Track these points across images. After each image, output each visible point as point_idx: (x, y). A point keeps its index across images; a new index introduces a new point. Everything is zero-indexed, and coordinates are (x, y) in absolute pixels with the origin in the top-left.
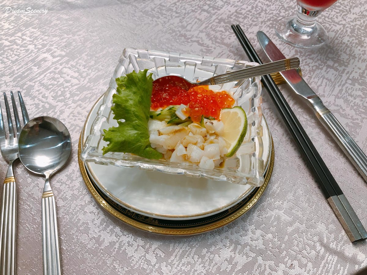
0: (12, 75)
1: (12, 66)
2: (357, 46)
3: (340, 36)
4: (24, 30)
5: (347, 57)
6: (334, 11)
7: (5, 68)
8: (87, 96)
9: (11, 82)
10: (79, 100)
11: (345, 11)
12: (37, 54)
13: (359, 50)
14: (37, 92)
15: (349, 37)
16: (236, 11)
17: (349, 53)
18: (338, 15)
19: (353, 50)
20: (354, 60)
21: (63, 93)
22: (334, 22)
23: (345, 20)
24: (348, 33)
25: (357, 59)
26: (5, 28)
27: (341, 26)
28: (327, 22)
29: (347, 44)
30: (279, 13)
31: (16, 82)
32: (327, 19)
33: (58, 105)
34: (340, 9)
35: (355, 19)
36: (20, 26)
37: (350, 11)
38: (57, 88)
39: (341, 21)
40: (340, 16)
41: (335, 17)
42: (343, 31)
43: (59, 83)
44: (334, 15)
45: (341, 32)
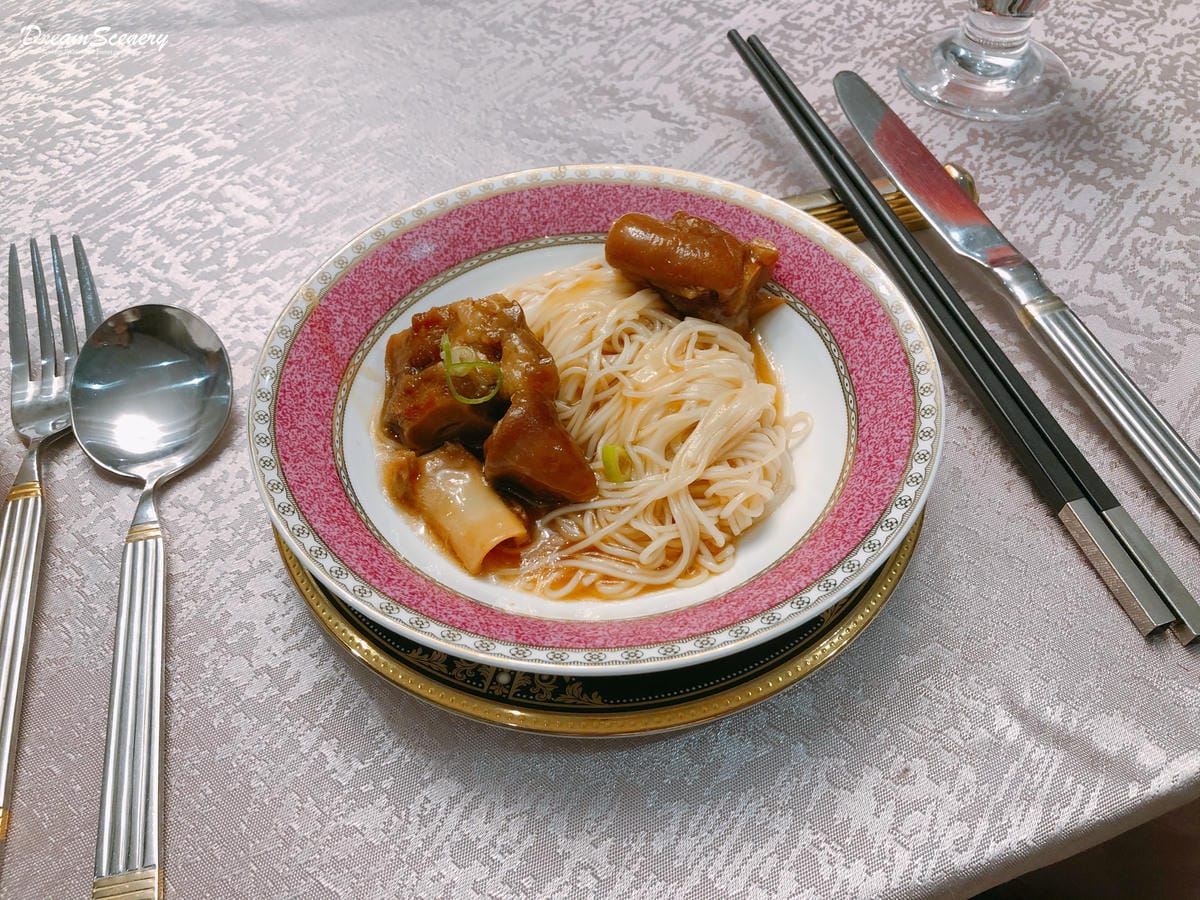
0: (70, 204)
1: (74, 181)
2: (1180, 116)
3: (1123, 88)
4: (121, 82)
5: (1146, 149)
6: (1110, 16)
7: (51, 185)
8: (289, 262)
9: (64, 223)
10: (264, 274)
11: (1147, 14)
12: (152, 147)
13: (1188, 128)
14: (140, 253)
15: (1154, 90)
16: (783, 21)
17: (1152, 136)
18: (1123, 26)
19: (1166, 130)
20: (1166, 157)
21: (218, 255)
22: (1107, 46)
23: (1145, 41)
24: (1154, 78)
25: (1177, 156)
26: (63, 77)
27: (1131, 59)
28: (1081, 47)
29: (1147, 111)
30: (923, 22)
31: (79, 225)
32: (1082, 39)
33: (198, 289)
34: (1128, 8)
35: (1180, 38)
36: (109, 71)
37: (1163, 14)
38: (201, 240)
39: (1129, 44)
40: (1130, 29)
41: (1109, 33)
42: (1134, 72)
43: (209, 227)
44: (1109, 27)
45: (1129, 76)
